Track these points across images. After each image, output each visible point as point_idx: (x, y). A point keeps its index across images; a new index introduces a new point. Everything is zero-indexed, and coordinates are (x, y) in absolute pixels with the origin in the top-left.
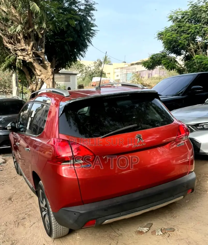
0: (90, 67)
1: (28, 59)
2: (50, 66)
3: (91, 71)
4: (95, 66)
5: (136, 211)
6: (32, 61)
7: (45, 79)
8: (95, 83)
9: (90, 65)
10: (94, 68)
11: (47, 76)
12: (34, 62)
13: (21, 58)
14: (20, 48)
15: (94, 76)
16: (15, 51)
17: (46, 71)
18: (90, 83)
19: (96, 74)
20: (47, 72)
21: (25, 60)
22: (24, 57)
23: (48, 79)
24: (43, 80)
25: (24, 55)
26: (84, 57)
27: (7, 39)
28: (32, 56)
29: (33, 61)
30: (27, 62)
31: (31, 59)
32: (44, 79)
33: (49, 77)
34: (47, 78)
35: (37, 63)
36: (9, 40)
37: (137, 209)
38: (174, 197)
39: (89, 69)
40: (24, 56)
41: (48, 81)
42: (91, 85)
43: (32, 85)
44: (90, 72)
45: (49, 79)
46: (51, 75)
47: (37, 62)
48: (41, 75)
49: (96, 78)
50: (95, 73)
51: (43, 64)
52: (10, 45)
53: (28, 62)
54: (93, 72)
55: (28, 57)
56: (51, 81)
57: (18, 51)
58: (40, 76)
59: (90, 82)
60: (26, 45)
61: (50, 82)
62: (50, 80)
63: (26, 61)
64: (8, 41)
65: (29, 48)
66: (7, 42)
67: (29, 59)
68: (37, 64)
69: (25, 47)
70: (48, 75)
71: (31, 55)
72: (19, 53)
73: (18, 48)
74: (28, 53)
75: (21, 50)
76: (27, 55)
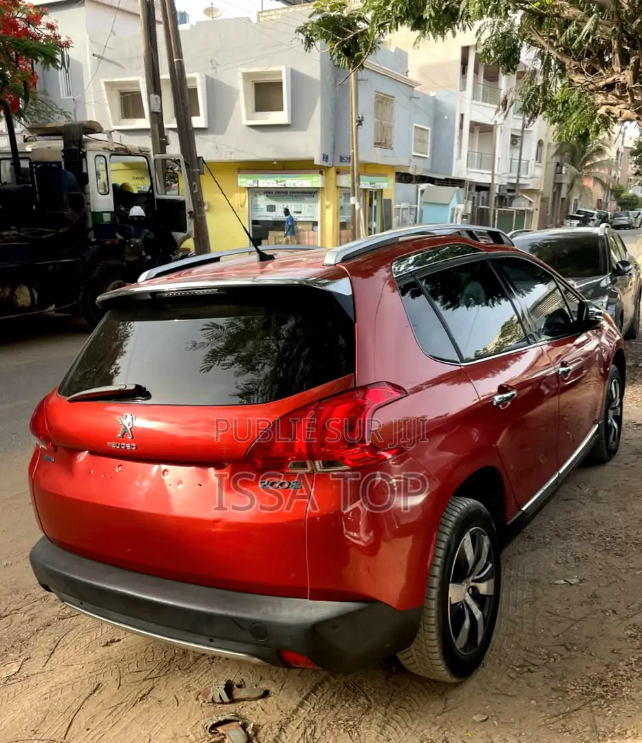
1: (620, 112)
12: (638, 119)
13: (603, 110)
14: (602, 83)
21: (614, 116)
22: (611, 107)
25: (611, 102)
28: (633, 100)
29: (636, 116)
30: (620, 119)
40: (612, 105)
55: (622, 106)
57: (596, 94)
60: (622, 69)
67: (622, 112)
69: (617, 76)
71: (629, 100)
72: (599, 98)
73: (597, 85)
75: (604, 86)
76: (621, 101)
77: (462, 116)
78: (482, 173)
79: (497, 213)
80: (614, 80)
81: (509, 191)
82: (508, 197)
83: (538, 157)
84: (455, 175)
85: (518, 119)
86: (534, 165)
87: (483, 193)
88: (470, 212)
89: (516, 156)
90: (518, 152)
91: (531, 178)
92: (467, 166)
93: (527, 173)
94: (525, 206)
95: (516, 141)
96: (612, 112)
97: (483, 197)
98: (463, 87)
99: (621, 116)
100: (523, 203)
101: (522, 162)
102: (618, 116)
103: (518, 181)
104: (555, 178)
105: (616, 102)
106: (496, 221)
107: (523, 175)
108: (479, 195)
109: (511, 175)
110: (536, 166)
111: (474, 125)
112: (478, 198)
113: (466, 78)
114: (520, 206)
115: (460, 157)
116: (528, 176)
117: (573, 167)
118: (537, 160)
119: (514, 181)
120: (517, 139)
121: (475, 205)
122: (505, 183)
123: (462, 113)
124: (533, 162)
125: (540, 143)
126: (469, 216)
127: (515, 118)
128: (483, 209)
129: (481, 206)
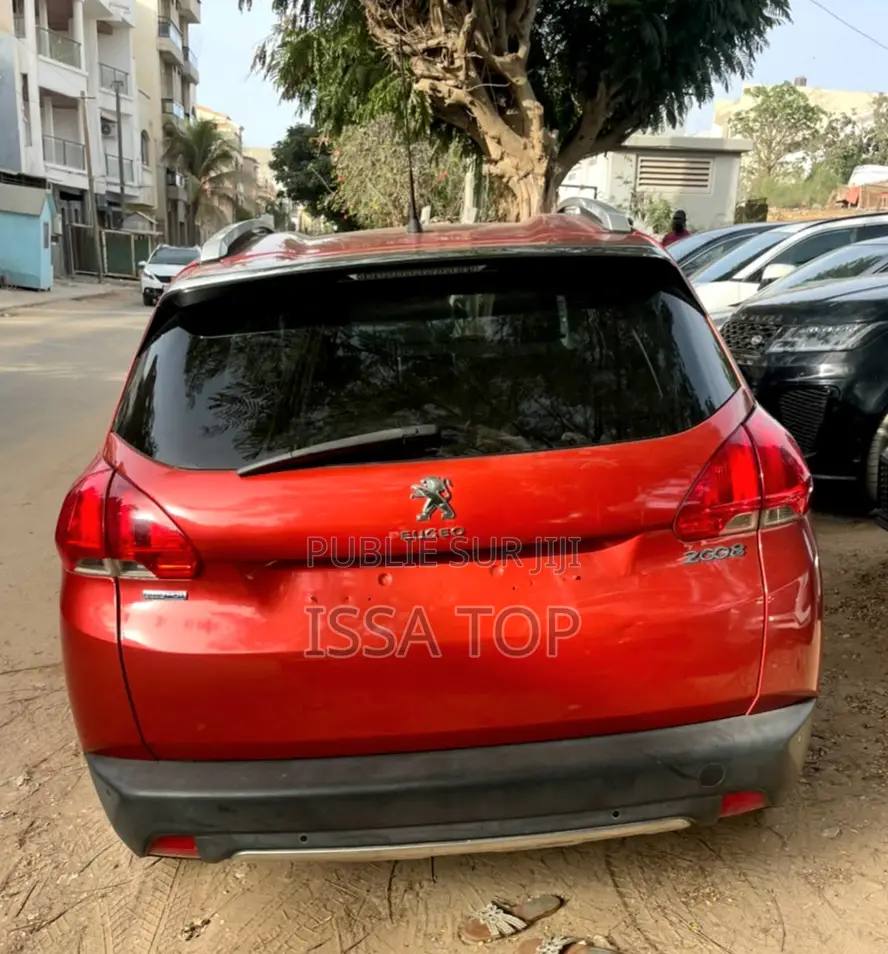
0: (854, 118)
1: (449, 91)
2: (538, 119)
3: (854, 140)
4: (877, 114)
5: (381, 841)
6: (467, 100)
7: (515, 179)
8: (856, 189)
9: (854, 110)
10: (870, 124)
11: (523, 163)
12: (472, 103)
13: (424, 85)
14: (421, 46)
15: (865, 162)
16: (405, 56)
17: (523, 140)
18: (833, 193)
19: (877, 148)
20: (525, 148)
21: (440, 95)
22: (436, 82)
23: (526, 176)
24: (508, 182)
25: (436, 74)
26: (747, 74)
27: (376, 10)
28: (467, 76)
29: (469, 99)
30: (448, 101)
31: (461, 88)
32: (510, 178)
33: (529, 168)
34: (522, 173)
35: (484, 107)
36: (383, 11)
37: (393, 833)
38: (616, 814)
39: (848, 129)
40: (437, 79)
41: (526, 185)
42: (839, 198)
43: (506, 201)
44: (851, 143)
45: (530, 176)
46: (540, 159)
47: (485, 104)
48: (502, 158)
49: (869, 168)
50: (870, 148)
51: (516, 113)
52: (390, 33)
53: (450, 105)
54: (865, 141)
55: (451, 82)
56: (537, 185)
57: (414, 60)
58: (496, 162)
59: (835, 187)
60: (447, 31)
61: (535, 188)
62: (535, 179)
63: (443, 98)
64: (381, 16)
65: (457, 41)
66: (378, 23)
67: (453, 91)
68: (485, 113)
69: (442, 39)
70: (529, 157)
71: (461, 75)
72: (419, 67)
73: (415, 47)
74: (452, 63)
75: (425, 51)
76: (448, 75)
77: (25, 77)
78: (70, 173)
79: (104, 238)
80: (439, 43)
81: (111, 204)
82: (111, 214)
83: (145, 157)
84: (25, 170)
85: (109, 94)
86: (140, 170)
87: (76, 205)
88: (60, 231)
89: (113, 150)
90: (117, 144)
91: (140, 187)
92: (44, 159)
93: (133, 180)
94: (144, 229)
95: (109, 128)
96: (439, 89)
97: (76, 211)
98: (20, 32)
99: (450, 96)
100: (140, 224)
101: (124, 161)
102: (446, 95)
103: (122, 189)
104: (167, 192)
105: (441, 75)
106: (105, 249)
107: (128, 182)
108: (69, 205)
109: (110, 179)
110: (144, 170)
111: (45, 93)
112: (70, 211)
113: (23, 17)
114: (136, 228)
115: (30, 143)
116: (136, 184)
117: (194, 177)
118: (143, 160)
119: (117, 190)
120: (110, 125)
121: (67, 223)
122: (103, 192)
123: (24, 72)
124: (138, 164)
125: (144, 136)
126: (60, 239)
127: (105, 93)
128: (79, 229)
129: (75, 224)
